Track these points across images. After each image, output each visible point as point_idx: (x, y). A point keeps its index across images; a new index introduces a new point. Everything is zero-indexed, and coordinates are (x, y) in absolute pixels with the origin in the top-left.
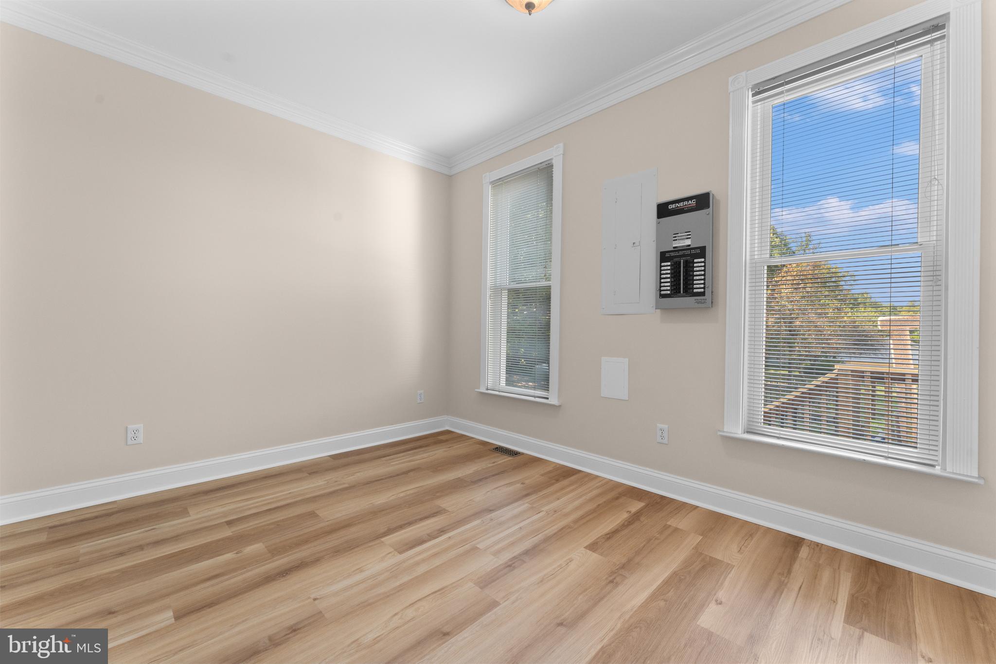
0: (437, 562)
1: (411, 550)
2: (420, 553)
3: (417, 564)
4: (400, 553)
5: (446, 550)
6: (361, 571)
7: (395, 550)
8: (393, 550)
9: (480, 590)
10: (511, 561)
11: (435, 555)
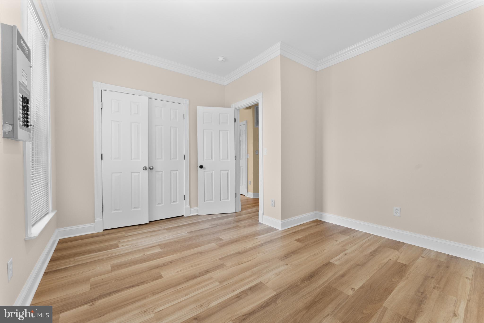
0: (241, 276)
1: (255, 284)
2: (251, 281)
3: (251, 276)
4: (261, 283)
5: (237, 282)
6: (276, 274)
7: (264, 285)
8: (267, 285)
9: (224, 263)
10: (205, 274)
11: (242, 280)
